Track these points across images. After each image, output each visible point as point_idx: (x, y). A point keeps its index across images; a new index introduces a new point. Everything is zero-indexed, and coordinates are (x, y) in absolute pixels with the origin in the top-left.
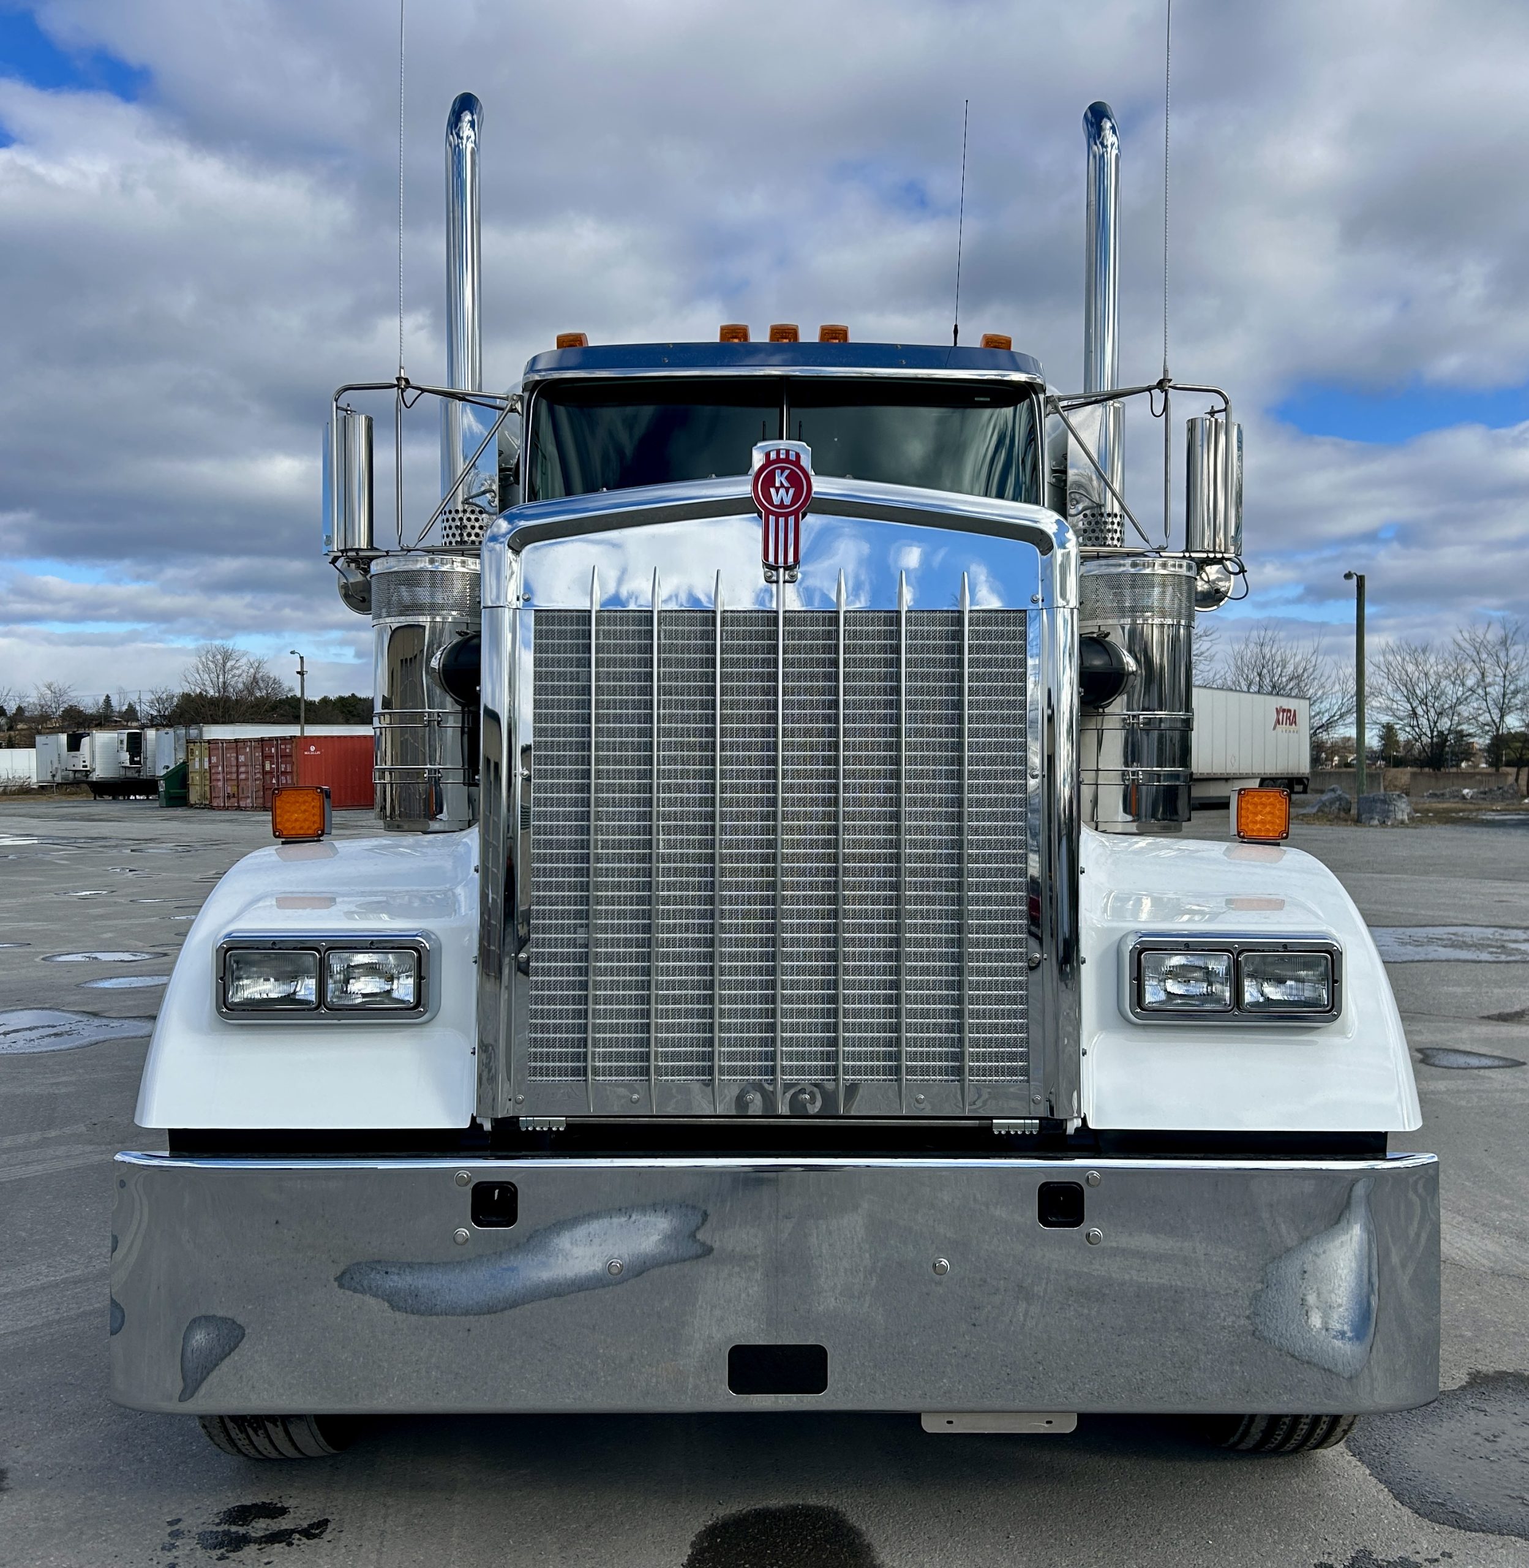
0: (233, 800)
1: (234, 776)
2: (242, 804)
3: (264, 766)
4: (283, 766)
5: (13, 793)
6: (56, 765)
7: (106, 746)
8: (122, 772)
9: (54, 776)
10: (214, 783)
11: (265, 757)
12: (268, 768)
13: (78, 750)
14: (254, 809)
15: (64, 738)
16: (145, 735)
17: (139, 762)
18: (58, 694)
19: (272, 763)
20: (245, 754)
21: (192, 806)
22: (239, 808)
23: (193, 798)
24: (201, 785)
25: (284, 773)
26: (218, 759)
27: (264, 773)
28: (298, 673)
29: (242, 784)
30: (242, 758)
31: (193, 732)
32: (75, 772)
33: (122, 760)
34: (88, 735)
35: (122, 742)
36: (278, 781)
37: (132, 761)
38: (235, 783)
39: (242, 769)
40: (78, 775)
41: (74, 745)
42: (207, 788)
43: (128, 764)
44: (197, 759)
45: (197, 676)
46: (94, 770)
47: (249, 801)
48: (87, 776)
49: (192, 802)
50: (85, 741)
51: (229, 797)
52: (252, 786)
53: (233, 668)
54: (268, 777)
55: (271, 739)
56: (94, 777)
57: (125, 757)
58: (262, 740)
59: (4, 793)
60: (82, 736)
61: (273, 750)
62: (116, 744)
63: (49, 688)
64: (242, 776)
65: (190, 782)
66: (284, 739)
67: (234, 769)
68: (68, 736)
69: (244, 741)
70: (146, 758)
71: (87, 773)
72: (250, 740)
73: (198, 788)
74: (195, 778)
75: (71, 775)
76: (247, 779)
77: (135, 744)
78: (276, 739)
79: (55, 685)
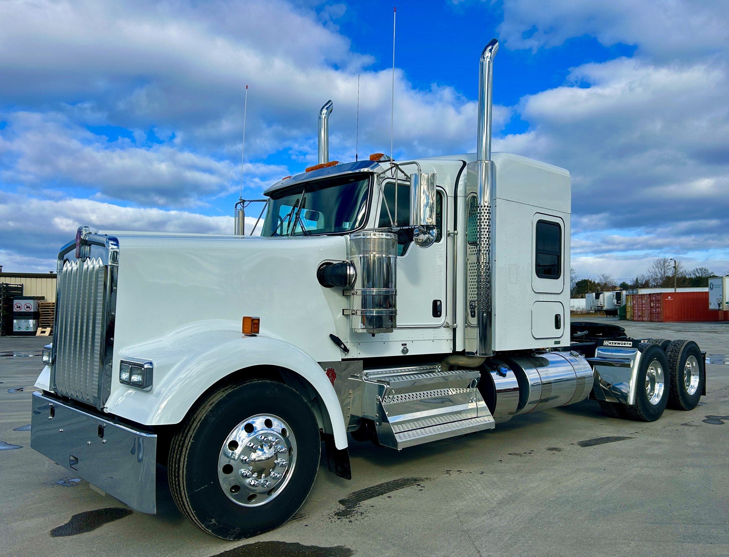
0: (641, 318)
1: (641, 309)
2: (644, 319)
3: (650, 304)
4: (657, 304)
5: (584, 314)
6: (592, 304)
7: (609, 297)
8: (614, 307)
9: (591, 308)
10: (634, 311)
11: (651, 301)
12: (652, 305)
13: (599, 299)
14: (648, 321)
15: (594, 294)
16: (622, 293)
17: (620, 303)
18: (606, 278)
19: (653, 304)
20: (645, 300)
21: (627, 320)
22: (643, 321)
23: (628, 316)
24: (631, 312)
25: (658, 307)
26: (636, 302)
27: (651, 307)
28: (674, 267)
29: (644, 311)
30: (644, 302)
31: (635, 292)
32: (598, 306)
33: (614, 302)
34: (602, 293)
35: (614, 296)
36: (655, 310)
37: (617, 303)
38: (641, 311)
39: (644, 306)
40: (599, 308)
41: (597, 297)
42: (632, 313)
43: (616, 304)
44: (629, 302)
45: (653, 270)
46: (604, 306)
47: (646, 318)
48: (602, 308)
49: (628, 318)
50: (601, 295)
51: (639, 316)
52: (647, 313)
53: (668, 266)
54: (652, 309)
55: (653, 294)
56: (605, 308)
57: (615, 301)
58: (650, 294)
59: (581, 314)
60: (600, 294)
61: (654, 298)
62: (612, 296)
63: (603, 276)
64: (644, 309)
65: (627, 311)
66: (657, 294)
67: (641, 306)
68: (596, 294)
69: (644, 295)
70: (622, 302)
71: (602, 307)
72: (646, 294)
73: (629, 313)
74: (629, 309)
75: (597, 308)
76: (645, 310)
77: (618, 296)
78: (655, 294)
79: (605, 275)
